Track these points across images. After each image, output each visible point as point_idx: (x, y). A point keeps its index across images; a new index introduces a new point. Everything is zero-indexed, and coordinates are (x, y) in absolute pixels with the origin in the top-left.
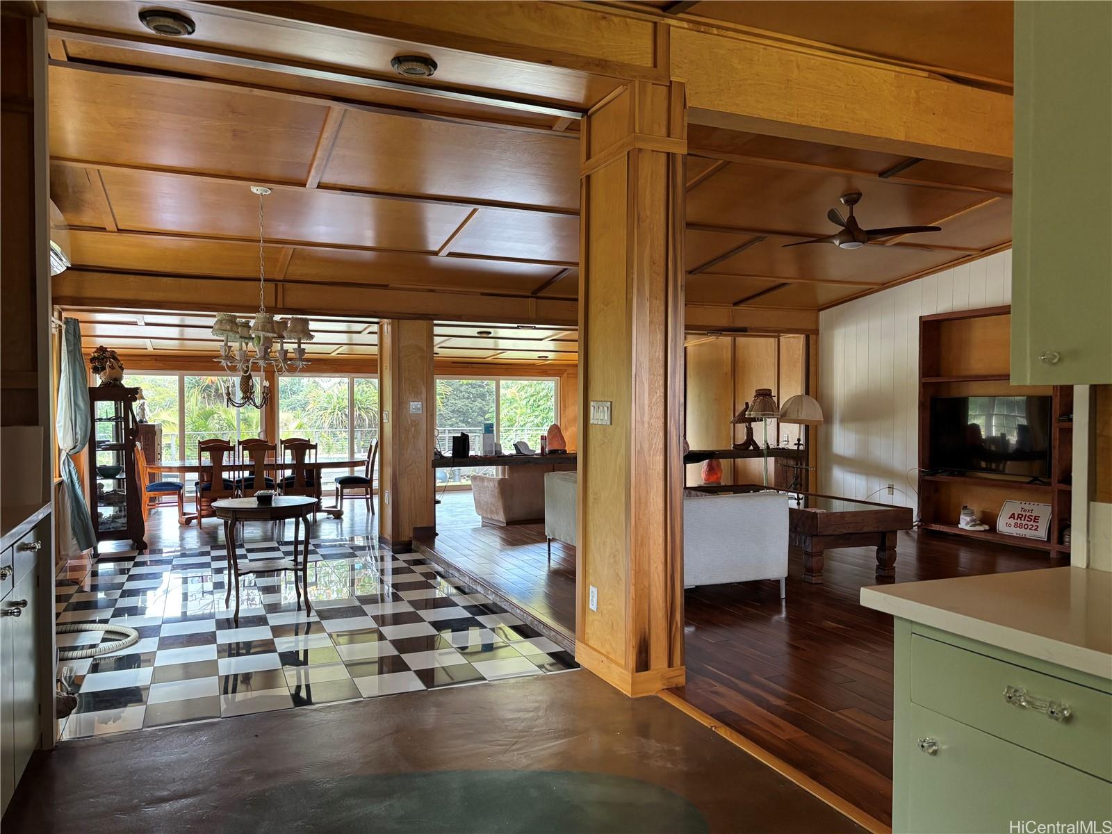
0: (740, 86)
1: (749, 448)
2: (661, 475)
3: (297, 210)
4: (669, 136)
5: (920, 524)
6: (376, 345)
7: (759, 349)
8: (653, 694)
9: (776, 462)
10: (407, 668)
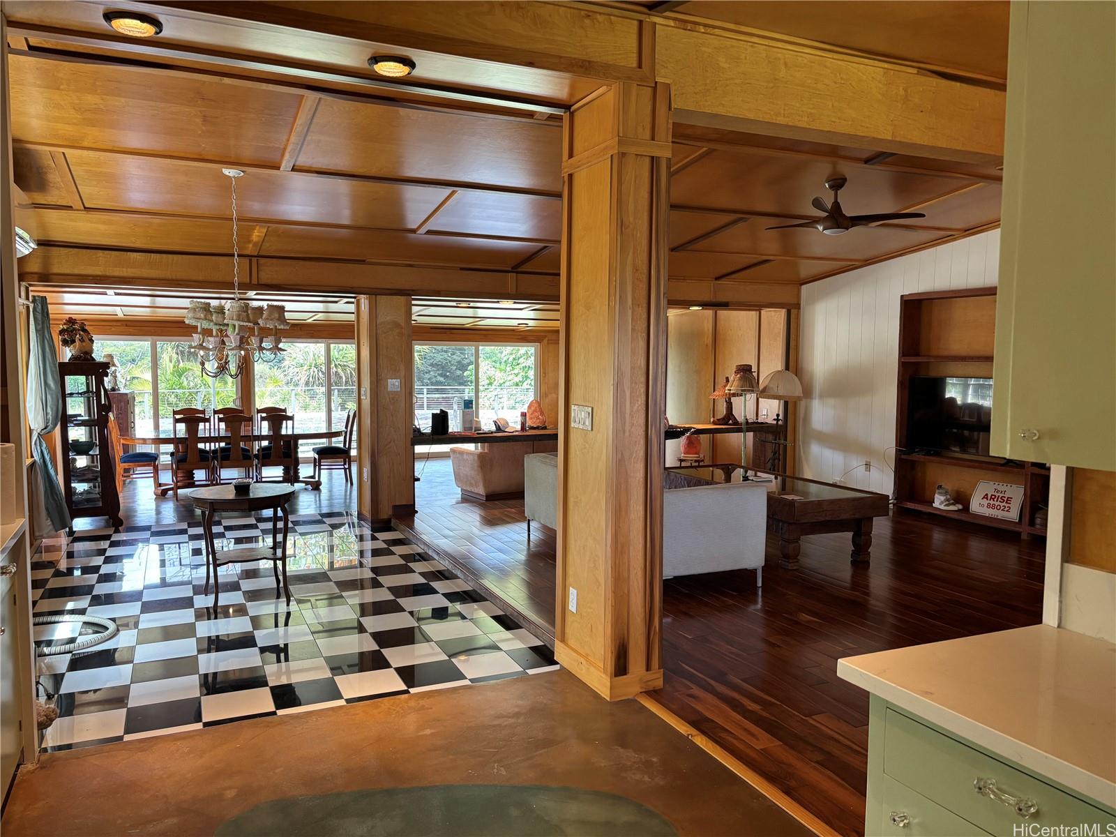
0: (727, 85)
1: (729, 422)
2: (641, 483)
3: (272, 191)
4: (653, 139)
5: (895, 501)
6: (353, 313)
7: (740, 322)
8: (630, 697)
9: (755, 436)
10: (387, 665)
